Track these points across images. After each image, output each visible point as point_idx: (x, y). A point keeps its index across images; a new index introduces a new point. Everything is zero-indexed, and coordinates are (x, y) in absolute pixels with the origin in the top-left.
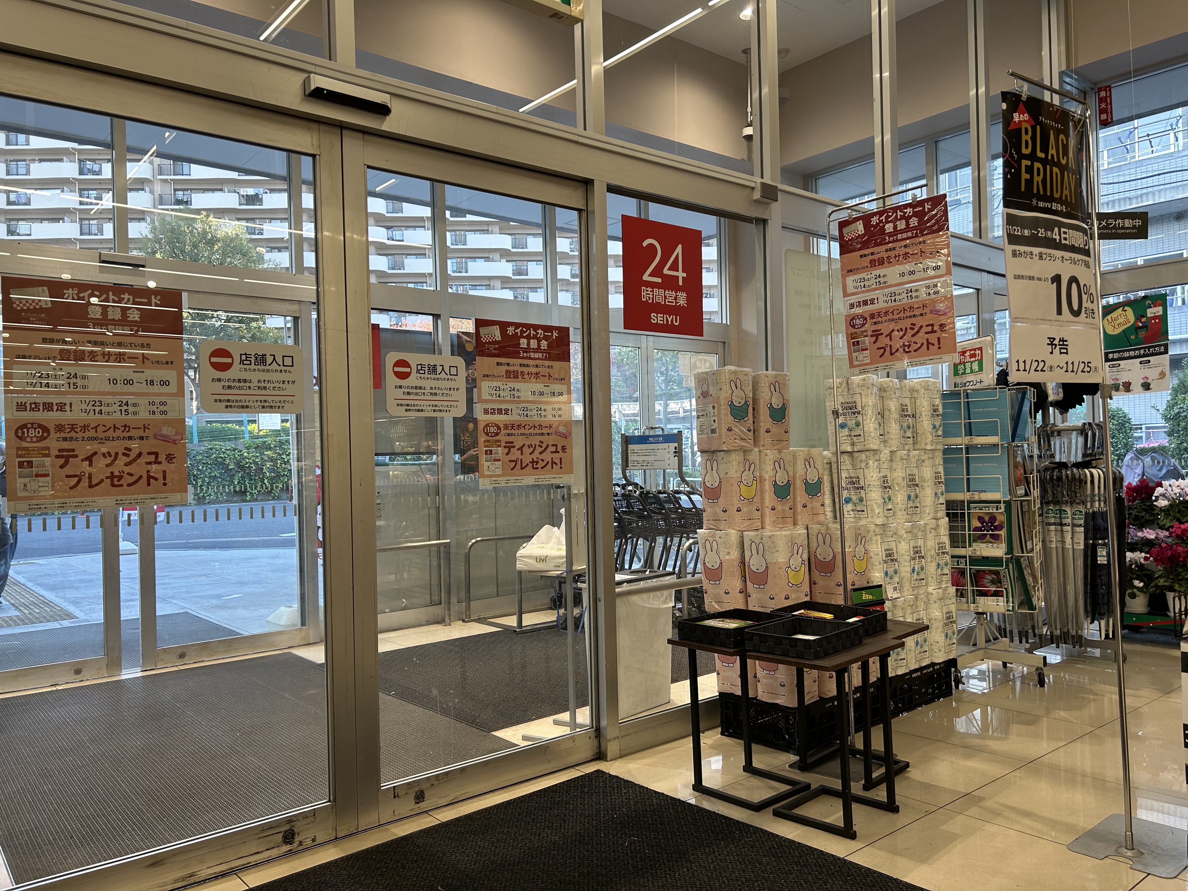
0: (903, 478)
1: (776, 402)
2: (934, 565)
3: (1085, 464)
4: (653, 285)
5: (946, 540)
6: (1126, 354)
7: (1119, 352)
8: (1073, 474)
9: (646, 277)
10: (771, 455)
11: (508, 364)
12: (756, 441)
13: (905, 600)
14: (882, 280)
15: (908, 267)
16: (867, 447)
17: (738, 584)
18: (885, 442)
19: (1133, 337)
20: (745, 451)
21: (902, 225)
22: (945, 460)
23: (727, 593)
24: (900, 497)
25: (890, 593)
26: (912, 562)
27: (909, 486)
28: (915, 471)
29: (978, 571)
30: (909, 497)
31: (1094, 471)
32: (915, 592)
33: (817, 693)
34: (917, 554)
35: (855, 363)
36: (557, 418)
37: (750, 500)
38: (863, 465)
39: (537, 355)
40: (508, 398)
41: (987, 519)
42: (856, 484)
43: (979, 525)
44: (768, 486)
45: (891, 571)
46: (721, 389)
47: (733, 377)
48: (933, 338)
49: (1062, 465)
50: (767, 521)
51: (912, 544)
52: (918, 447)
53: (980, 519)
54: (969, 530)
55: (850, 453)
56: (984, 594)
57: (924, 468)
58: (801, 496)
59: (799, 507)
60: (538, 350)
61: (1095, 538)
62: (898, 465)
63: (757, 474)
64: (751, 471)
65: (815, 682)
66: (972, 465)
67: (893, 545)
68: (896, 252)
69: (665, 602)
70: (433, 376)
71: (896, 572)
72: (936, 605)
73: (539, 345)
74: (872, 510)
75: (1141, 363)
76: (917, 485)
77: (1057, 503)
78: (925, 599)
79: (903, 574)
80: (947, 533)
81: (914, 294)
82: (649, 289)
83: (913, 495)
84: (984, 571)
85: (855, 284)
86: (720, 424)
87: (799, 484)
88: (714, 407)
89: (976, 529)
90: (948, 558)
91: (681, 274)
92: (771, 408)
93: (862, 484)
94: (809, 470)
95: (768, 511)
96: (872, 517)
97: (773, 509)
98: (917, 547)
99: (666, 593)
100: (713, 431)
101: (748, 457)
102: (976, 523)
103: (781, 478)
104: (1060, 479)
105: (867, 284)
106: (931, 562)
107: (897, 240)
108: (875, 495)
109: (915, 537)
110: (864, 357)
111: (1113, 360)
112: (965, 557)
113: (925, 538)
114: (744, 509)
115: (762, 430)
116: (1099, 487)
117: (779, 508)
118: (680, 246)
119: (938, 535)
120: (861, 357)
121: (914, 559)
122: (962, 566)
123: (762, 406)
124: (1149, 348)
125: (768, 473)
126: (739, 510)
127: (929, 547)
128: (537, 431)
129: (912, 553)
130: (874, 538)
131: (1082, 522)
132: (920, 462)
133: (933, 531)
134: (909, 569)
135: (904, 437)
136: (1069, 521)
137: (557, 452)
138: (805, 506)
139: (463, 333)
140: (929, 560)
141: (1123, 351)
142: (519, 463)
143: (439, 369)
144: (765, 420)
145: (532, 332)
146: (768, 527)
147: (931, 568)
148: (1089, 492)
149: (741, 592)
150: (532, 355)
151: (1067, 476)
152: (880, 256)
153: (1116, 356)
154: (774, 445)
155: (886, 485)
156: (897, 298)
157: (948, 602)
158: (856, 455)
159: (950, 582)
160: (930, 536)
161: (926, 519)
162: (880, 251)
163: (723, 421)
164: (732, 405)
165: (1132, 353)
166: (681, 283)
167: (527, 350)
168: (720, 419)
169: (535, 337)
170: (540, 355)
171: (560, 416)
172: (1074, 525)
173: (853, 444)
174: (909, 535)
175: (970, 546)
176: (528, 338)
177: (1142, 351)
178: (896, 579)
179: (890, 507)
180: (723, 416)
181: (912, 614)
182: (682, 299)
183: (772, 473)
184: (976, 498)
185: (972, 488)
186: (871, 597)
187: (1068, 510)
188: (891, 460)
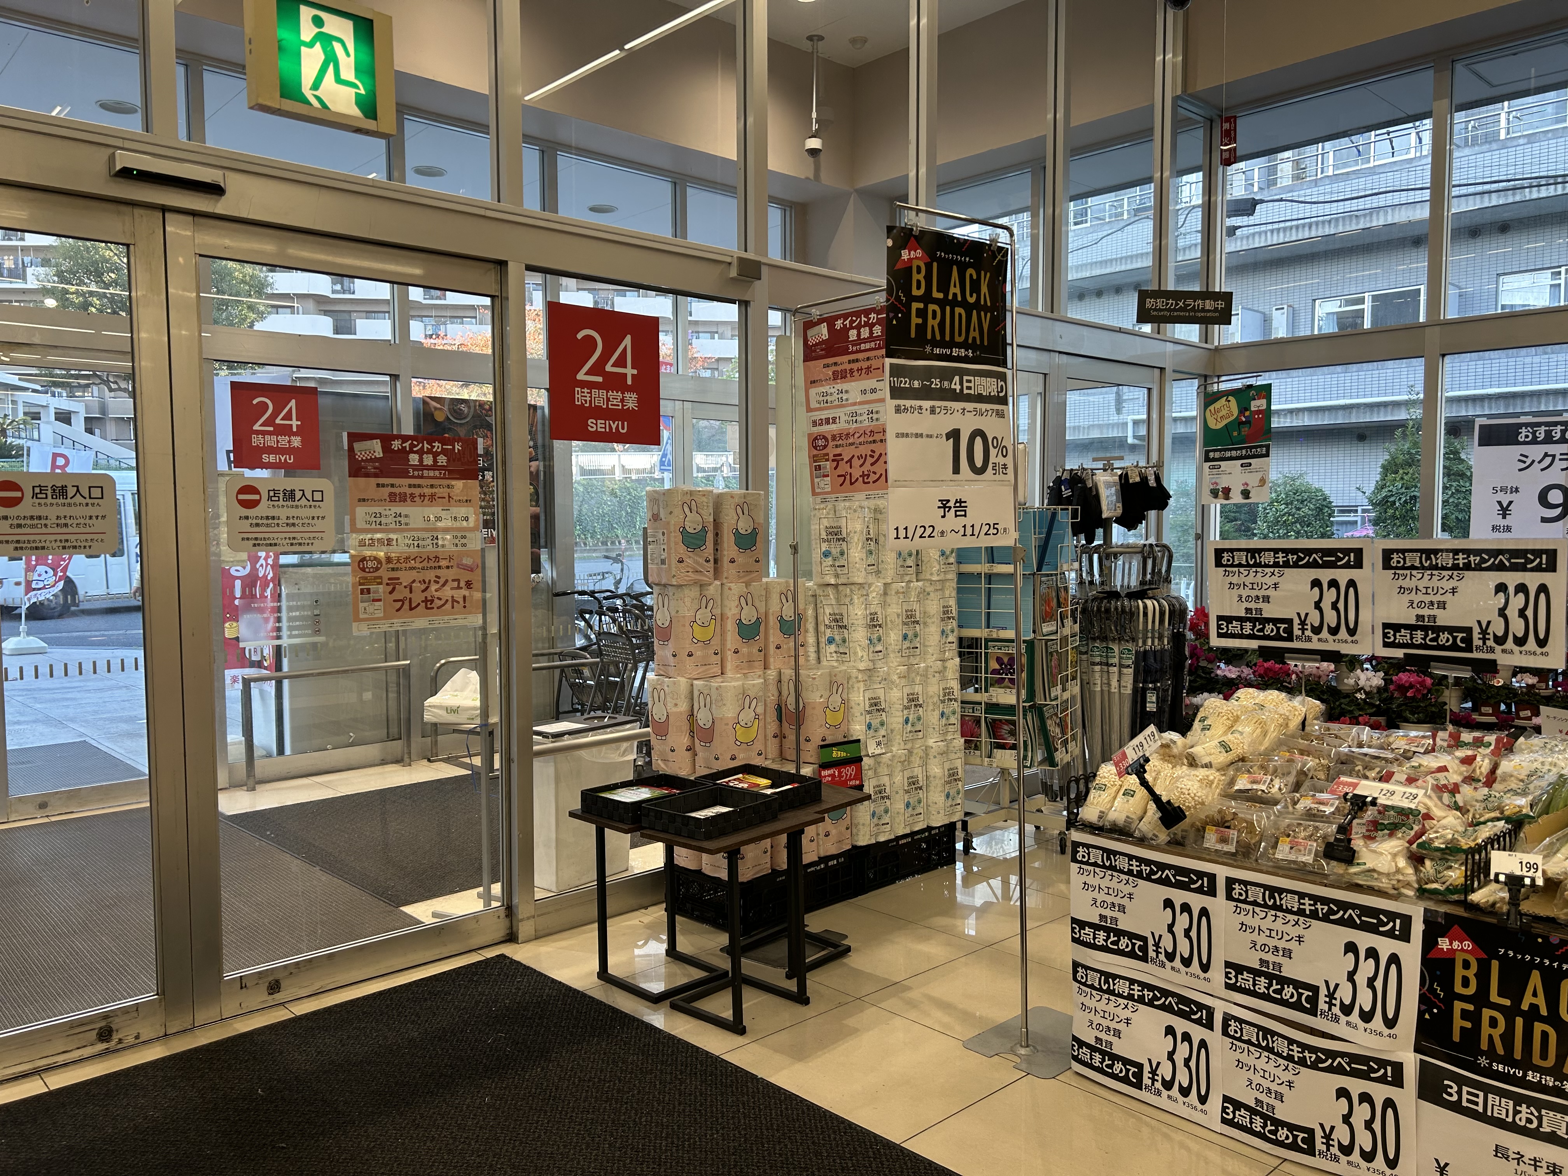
0: (898, 615)
1: (744, 527)
2: (937, 714)
3: (1141, 594)
4: (591, 385)
5: (955, 685)
6: (1228, 454)
7: (1220, 450)
8: (1123, 606)
9: (581, 376)
10: (736, 588)
11: (392, 486)
12: (717, 573)
13: (894, 756)
14: (844, 396)
15: (872, 382)
16: (851, 580)
17: (685, 741)
18: (878, 572)
19: (1235, 434)
20: (701, 586)
21: (866, 332)
22: (959, 591)
23: (673, 751)
24: (893, 637)
25: (872, 749)
26: (905, 712)
27: (904, 624)
28: (916, 606)
29: (994, 720)
30: (905, 637)
31: (1149, 602)
32: (909, 746)
33: (769, 865)
34: (913, 701)
35: (817, 491)
36: (460, 548)
37: (707, 643)
38: (847, 600)
39: (431, 473)
40: (393, 526)
41: (1006, 660)
42: (840, 623)
43: (997, 667)
44: (731, 627)
45: (875, 723)
46: (671, 513)
47: (687, 499)
49: (1114, 595)
50: (729, 666)
51: (907, 690)
52: (922, 576)
53: (999, 660)
54: (986, 673)
55: (836, 586)
56: (1002, 747)
57: (929, 602)
58: (775, 636)
59: (772, 648)
60: (435, 466)
61: (1145, 682)
62: (892, 599)
63: (717, 612)
64: (709, 608)
65: (765, 852)
66: (994, 597)
67: (880, 693)
68: (859, 365)
69: (624, 754)
70: (291, 503)
71: (882, 724)
72: (937, 760)
73: (435, 461)
74: (855, 653)
75: (1242, 465)
76: (917, 622)
77: (1104, 639)
78: (921, 753)
79: (894, 725)
80: (958, 675)
81: (875, 416)
82: (586, 390)
83: (910, 634)
84: (1000, 720)
85: (818, 398)
86: (669, 554)
87: (773, 621)
88: (663, 534)
89: (994, 672)
90: (956, 706)
91: (630, 371)
92: (737, 534)
93: (845, 623)
94: (786, 605)
95: (729, 654)
96: (855, 661)
97: (736, 652)
98: (913, 694)
99: (625, 745)
100: (663, 562)
101: (705, 593)
102: (994, 665)
103: (749, 616)
104: (1108, 611)
105: (829, 398)
106: (934, 710)
107: (860, 351)
108: (859, 635)
109: (912, 683)
110: (825, 484)
111: (1214, 460)
112: (980, 703)
113: (925, 683)
114: (698, 654)
115: (726, 561)
116: (1153, 622)
117: (744, 650)
118: (629, 337)
119: (944, 679)
120: (822, 484)
121: (906, 708)
122: (977, 714)
123: (725, 532)
124: (1251, 448)
125: (732, 611)
126: (690, 655)
127: (931, 693)
128: (432, 564)
129: (906, 701)
130: (856, 686)
131: (1130, 662)
132: (923, 594)
133: (937, 675)
134: (901, 720)
135: (902, 566)
136: (1115, 661)
137: (459, 588)
138: (778, 647)
139: (430, 398)
140: (931, 707)
141: (1225, 450)
142: (407, 603)
143: (298, 495)
144: (729, 549)
145: (426, 445)
146: (729, 674)
147: (933, 718)
148: (1141, 627)
149: (687, 750)
150: (426, 473)
151: (1116, 608)
152: (843, 367)
153: (1217, 455)
154: (739, 577)
155: (874, 623)
156: (859, 418)
157: (952, 756)
158: (841, 588)
159: (959, 732)
160: (934, 681)
161: (930, 661)
162: (843, 362)
163: (673, 551)
164: (684, 532)
165: (1234, 453)
166: (629, 382)
167: (421, 466)
168: (670, 548)
169: (429, 452)
170: (437, 473)
171: (464, 545)
172: (1121, 666)
173: (837, 576)
174: (903, 680)
175: (986, 691)
176: (421, 453)
177: (1244, 452)
178: (882, 732)
179: (879, 648)
180: (672, 545)
181: (903, 771)
182: (631, 401)
183: (735, 611)
184: (995, 636)
185: (992, 625)
186: (844, 754)
187: (1116, 648)
188: (885, 594)
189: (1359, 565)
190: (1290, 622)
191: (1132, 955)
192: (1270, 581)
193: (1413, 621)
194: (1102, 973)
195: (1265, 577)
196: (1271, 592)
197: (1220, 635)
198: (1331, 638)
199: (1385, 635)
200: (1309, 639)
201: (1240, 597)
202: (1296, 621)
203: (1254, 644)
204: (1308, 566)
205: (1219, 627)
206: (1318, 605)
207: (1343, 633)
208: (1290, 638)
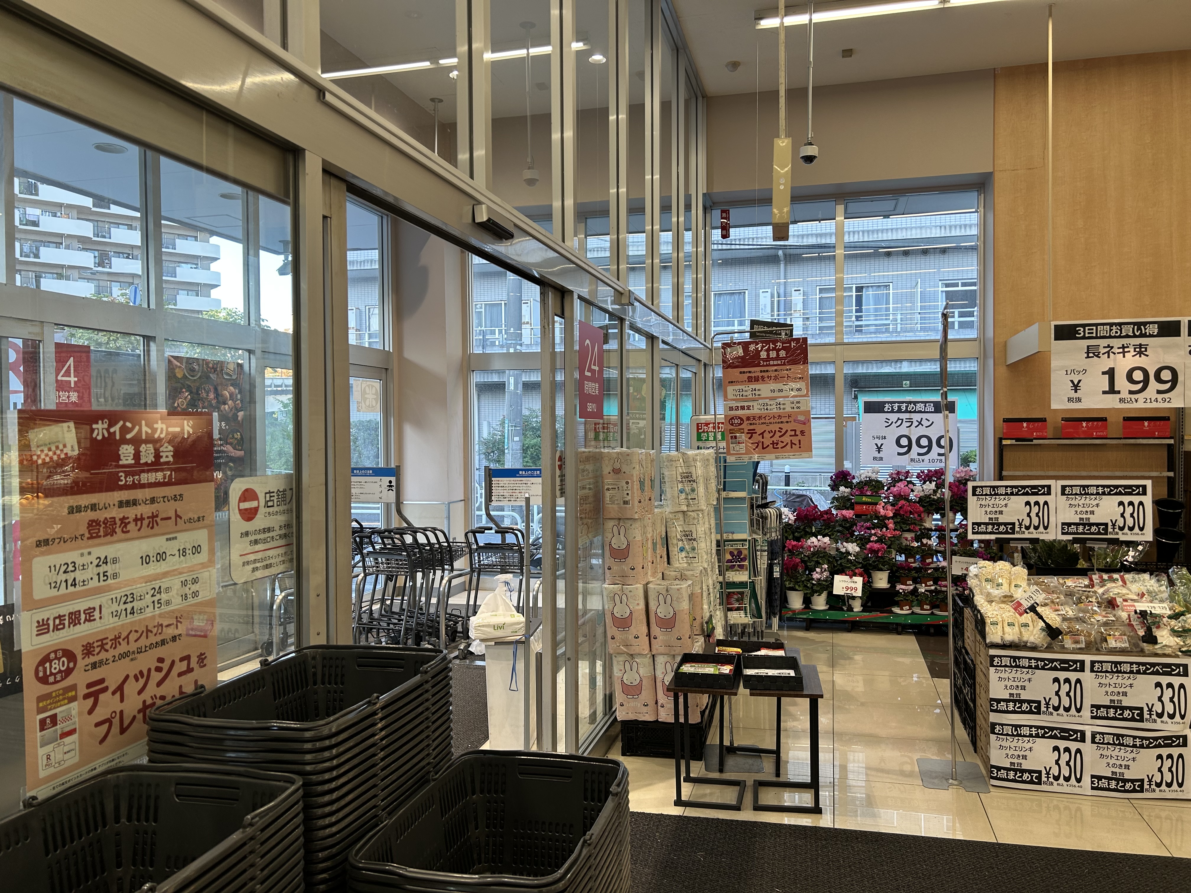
4: (589, 379)
9: (586, 371)
14: (757, 393)
15: (780, 386)
20: (643, 518)
21: (773, 354)
29: (731, 593)
31: (771, 510)
38: (697, 522)
41: (736, 553)
42: (689, 537)
43: (732, 558)
44: (651, 545)
47: (640, 457)
48: (795, 440)
53: (733, 553)
59: (659, 558)
61: (772, 560)
63: (647, 536)
64: (645, 534)
66: (727, 513)
68: (769, 374)
74: (702, 557)
81: (782, 407)
82: (587, 382)
84: (734, 593)
85: (735, 393)
88: (627, 483)
89: (730, 561)
92: (651, 480)
93: (695, 537)
96: (702, 562)
105: (745, 394)
107: (769, 365)
108: (704, 544)
112: (724, 583)
115: (648, 499)
116: (774, 522)
120: (737, 448)
122: (723, 590)
131: (766, 548)
136: (759, 548)
148: (769, 526)
152: (756, 374)
154: (652, 510)
156: (769, 407)
162: (756, 371)
164: (640, 481)
172: (762, 551)
173: (688, 506)
175: (726, 574)
180: (635, 490)
182: (597, 389)
183: (652, 534)
185: (726, 531)
186: (711, 626)
187: (759, 540)
189: (1049, 493)
190: (1013, 524)
191: (1030, 712)
192: (1003, 503)
193: (1078, 521)
194: (1012, 725)
195: (1000, 501)
196: (1003, 509)
197: (973, 533)
198: (1035, 531)
199: (1063, 529)
200: (1024, 533)
201: (986, 512)
202: (1017, 524)
203: (993, 537)
204: (1023, 494)
205: (973, 528)
206: (1028, 515)
207: (1041, 528)
208: (1013, 533)
